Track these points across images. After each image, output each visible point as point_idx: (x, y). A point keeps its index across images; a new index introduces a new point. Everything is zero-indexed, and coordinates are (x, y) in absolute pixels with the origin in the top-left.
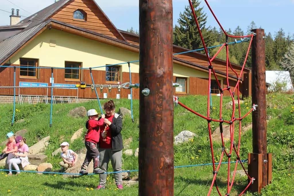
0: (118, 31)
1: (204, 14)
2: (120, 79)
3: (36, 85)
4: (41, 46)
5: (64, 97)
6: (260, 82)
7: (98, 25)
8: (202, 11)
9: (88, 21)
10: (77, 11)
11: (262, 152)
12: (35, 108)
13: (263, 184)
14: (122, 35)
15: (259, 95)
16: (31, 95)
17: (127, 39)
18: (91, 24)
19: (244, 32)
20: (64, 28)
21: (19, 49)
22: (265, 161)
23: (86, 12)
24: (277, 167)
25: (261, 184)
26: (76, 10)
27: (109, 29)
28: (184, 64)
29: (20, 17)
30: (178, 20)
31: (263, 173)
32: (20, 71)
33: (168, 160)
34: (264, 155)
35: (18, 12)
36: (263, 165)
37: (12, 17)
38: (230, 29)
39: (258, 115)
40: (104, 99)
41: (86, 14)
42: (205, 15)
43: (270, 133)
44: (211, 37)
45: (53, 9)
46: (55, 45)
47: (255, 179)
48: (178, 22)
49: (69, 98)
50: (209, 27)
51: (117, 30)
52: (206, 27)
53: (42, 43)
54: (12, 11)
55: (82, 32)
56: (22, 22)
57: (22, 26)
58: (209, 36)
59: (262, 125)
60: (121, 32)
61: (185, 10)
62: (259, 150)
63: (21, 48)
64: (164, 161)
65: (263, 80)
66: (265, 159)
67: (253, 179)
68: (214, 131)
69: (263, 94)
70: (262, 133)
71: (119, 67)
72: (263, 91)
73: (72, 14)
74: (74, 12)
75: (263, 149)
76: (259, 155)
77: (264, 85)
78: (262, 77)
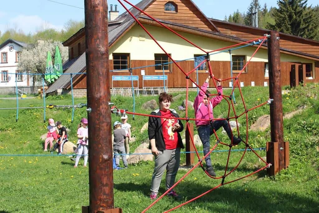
3: (128, 78)
4: (130, 41)
5: (155, 88)
6: (274, 78)
7: (189, 15)
9: (179, 12)
10: (168, 4)
11: (278, 141)
12: (116, 102)
13: (279, 169)
14: (212, 24)
15: (275, 90)
17: (218, 27)
18: (183, 15)
20: (152, 22)
21: (111, 45)
22: (281, 148)
23: (177, 4)
24: (299, 153)
25: (277, 169)
27: (199, 18)
29: (118, 12)
30: (277, 1)
31: (279, 159)
32: (114, 66)
33: (106, 157)
34: (280, 143)
35: (116, 8)
36: (279, 153)
37: (111, 13)
39: (274, 108)
40: (193, 88)
41: (177, 6)
43: (301, 122)
44: (313, 15)
45: (146, 3)
46: (144, 39)
47: (271, 165)
48: (277, 4)
49: (159, 88)
51: (208, 19)
53: (132, 37)
54: (111, 7)
56: (120, 17)
57: (118, 21)
58: (312, 15)
59: (278, 117)
60: (211, 21)
62: (276, 139)
63: (113, 45)
64: (102, 157)
65: (277, 77)
66: (281, 147)
67: (270, 165)
68: (255, 121)
69: (278, 90)
70: (278, 124)
71: (207, 56)
72: (278, 87)
73: (163, 7)
74: (165, 4)
75: (280, 138)
76: (275, 143)
77: (279, 81)
78: (276, 74)
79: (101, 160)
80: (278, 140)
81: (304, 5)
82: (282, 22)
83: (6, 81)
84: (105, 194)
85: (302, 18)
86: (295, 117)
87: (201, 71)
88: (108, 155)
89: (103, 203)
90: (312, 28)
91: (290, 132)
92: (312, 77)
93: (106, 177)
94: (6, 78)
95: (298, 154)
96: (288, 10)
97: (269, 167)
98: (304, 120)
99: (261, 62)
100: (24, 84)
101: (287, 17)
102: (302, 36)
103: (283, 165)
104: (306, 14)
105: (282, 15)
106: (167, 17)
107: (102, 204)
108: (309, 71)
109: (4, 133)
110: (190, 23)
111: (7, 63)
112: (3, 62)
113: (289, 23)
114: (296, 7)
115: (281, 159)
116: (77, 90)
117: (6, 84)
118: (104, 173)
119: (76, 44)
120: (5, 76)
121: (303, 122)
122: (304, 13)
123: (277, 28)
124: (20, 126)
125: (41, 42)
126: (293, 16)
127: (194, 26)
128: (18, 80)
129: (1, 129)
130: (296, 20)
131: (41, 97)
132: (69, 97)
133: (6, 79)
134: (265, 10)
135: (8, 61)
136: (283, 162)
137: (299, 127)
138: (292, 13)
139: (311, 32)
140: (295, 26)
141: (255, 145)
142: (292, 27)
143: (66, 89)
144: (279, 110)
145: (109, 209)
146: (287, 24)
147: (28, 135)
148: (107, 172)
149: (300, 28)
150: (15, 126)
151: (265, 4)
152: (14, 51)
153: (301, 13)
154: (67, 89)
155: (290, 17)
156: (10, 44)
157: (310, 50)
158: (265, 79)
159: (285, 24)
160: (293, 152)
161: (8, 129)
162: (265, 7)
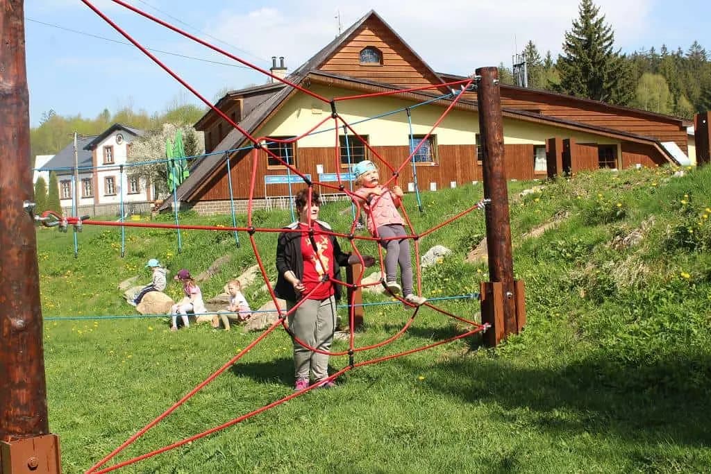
0: (437, 75)
1: (609, 26)
2: (435, 157)
4: (298, 116)
6: (492, 159)
7: (403, 69)
8: (603, 23)
9: (385, 64)
10: (366, 50)
11: (503, 279)
13: (505, 335)
15: (493, 182)
16: (285, 195)
18: (392, 69)
19: (706, 50)
20: (332, 81)
22: (508, 294)
23: (382, 50)
25: (501, 333)
26: (362, 49)
27: (421, 74)
28: (545, 122)
29: (286, 69)
30: (563, 44)
31: (505, 315)
32: (269, 159)
33: (18, 323)
34: (506, 284)
35: (282, 62)
36: (505, 302)
37: (273, 71)
38: (679, 49)
40: (409, 193)
41: (382, 52)
42: (610, 29)
46: (320, 111)
47: (489, 326)
48: (563, 48)
50: (620, 51)
51: (435, 74)
52: (614, 52)
53: (300, 110)
54: (274, 60)
55: (363, 86)
58: (622, 66)
60: (442, 77)
61: (573, 26)
62: (498, 277)
64: (10, 325)
65: (497, 155)
66: (508, 291)
67: (487, 326)
68: (478, 244)
69: (499, 180)
70: (502, 247)
71: (432, 138)
72: (498, 174)
73: (357, 56)
74: (361, 52)
75: (505, 273)
76: (495, 284)
77: (501, 164)
78: (495, 150)
79: (6, 330)
80: (502, 277)
81: (608, 50)
82: (572, 79)
83: (112, 193)
84: (17, 404)
85: (605, 70)
86: (548, 234)
87: (421, 164)
88: (25, 317)
89: (14, 426)
90: (623, 88)
91: (536, 263)
92: (618, 169)
93: (20, 368)
94: (111, 189)
95: (547, 304)
96: (582, 58)
97: (485, 332)
98: (563, 239)
99: (528, 145)
100: (142, 197)
101: (579, 70)
102: (606, 100)
103: (513, 324)
104: (612, 65)
105: (572, 68)
106: (365, 74)
107: (12, 428)
108: (613, 159)
109: (57, 279)
110: (406, 82)
111: (113, 163)
112: (107, 162)
113: (583, 81)
114: (595, 53)
115: (508, 315)
116: (207, 202)
117: (114, 199)
118: (14, 359)
119: (215, 126)
120: (111, 185)
121: (561, 243)
122: (608, 63)
123: (564, 89)
124: (85, 268)
125: (167, 126)
126: (590, 68)
127: (412, 87)
128: (132, 192)
129: (54, 272)
130: (595, 74)
131: (151, 218)
132: (193, 215)
133: (112, 191)
134: (548, 62)
135: (115, 161)
136: (512, 320)
137: (553, 252)
138: (587, 63)
139: (622, 94)
140: (595, 86)
141: (471, 288)
142: (590, 88)
143: (186, 201)
144: (502, 219)
145: (28, 437)
146: (580, 82)
147: (98, 282)
148: (22, 357)
149: (603, 87)
150: (77, 266)
151: (549, 52)
152: (124, 143)
153: (604, 63)
154: (188, 201)
155: (586, 70)
156: (117, 132)
157: (615, 123)
158: (536, 173)
159: (577, 82)
160: (538, 300)
161: (64, 273)
162: (549, 57)
